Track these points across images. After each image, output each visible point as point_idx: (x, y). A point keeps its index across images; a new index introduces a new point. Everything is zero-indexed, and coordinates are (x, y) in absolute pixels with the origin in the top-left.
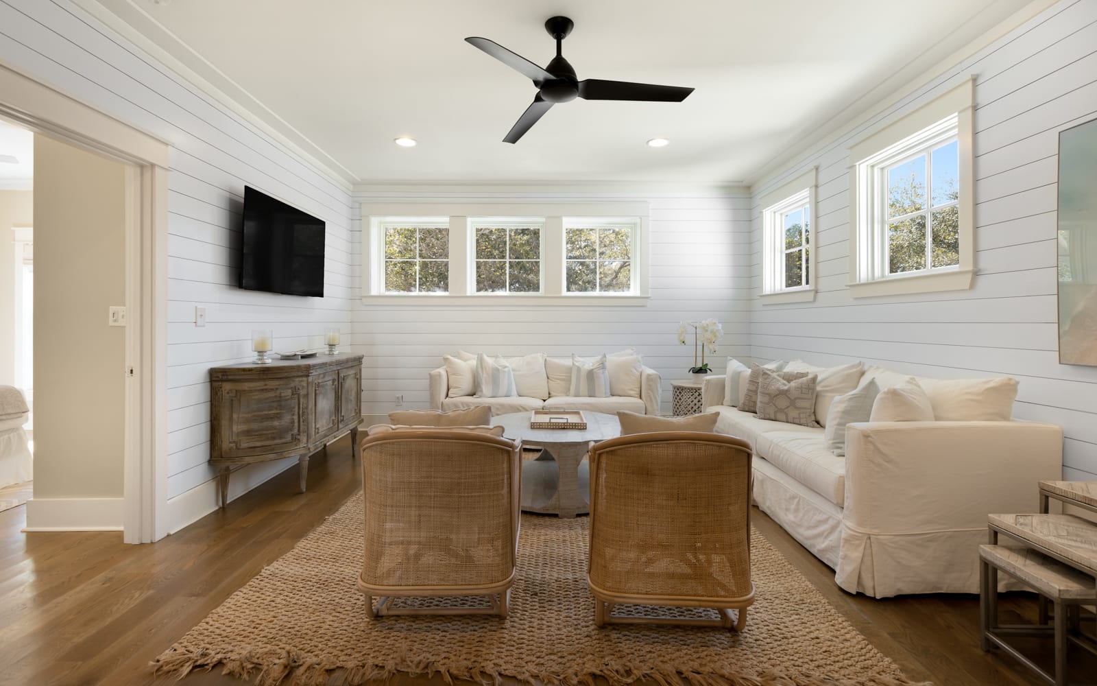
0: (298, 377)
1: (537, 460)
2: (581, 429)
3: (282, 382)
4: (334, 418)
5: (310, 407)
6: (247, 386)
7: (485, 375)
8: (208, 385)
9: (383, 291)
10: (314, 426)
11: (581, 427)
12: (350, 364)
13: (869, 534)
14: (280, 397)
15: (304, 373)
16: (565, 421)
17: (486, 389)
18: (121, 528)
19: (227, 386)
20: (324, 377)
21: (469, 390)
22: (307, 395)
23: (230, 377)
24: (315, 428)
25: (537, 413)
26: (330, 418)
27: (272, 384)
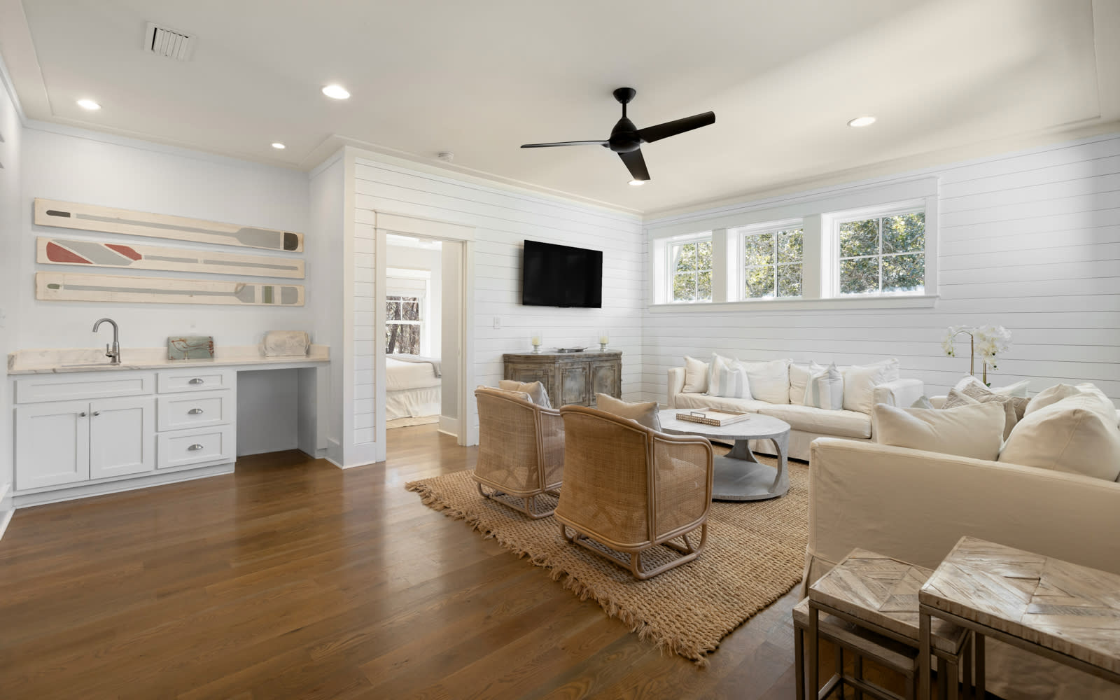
0: (547, 363)
1: (726, 456)
2: (715, 426)
3: (537, 366)
4: (584, 396)
5: (557, 384)
6: (519, 366)
7: (714, 375)
8: (502, 365)
9: (670, 299)
10: (560, 398)
11: (716, 424)
12: (605, 358)
13: (813, 557)
14: (536, 375)
15: (552, 361)
16: (703, 416)
17: (713, 388)
18: (456, 435)
19: (511, 366)
20: (572, 365)
21: (701, 387)
22: (553, 377)
23: (512, 360)
24: (562, 400)
25: (711, 410)
26: (580, 395)
27: (532, 366)
